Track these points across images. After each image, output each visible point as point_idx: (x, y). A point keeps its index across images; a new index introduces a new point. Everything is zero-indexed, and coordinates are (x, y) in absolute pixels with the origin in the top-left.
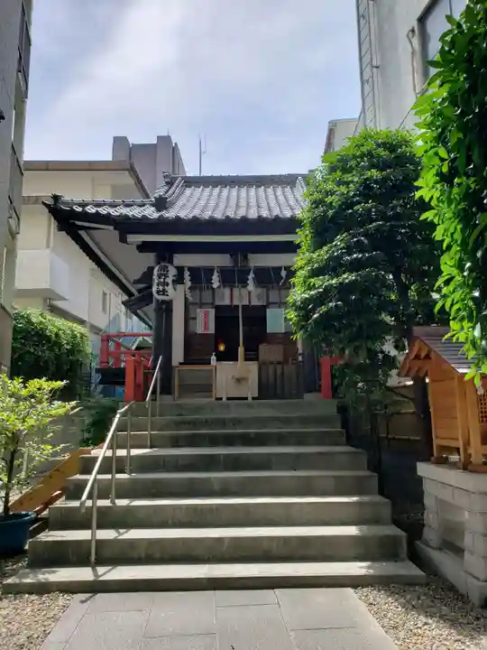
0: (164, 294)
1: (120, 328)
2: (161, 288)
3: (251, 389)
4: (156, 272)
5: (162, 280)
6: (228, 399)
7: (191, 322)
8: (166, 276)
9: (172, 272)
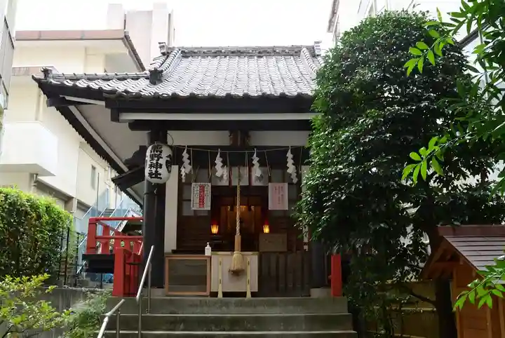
0: (156, 177)
1: (109, 205)
2: (154, 170)
3: (250, 283)
4: (148, 153)
5: (155, 162)
6: (225, 294)
7: (185, 204)
8: (159, 157)
9: (166, 152)
